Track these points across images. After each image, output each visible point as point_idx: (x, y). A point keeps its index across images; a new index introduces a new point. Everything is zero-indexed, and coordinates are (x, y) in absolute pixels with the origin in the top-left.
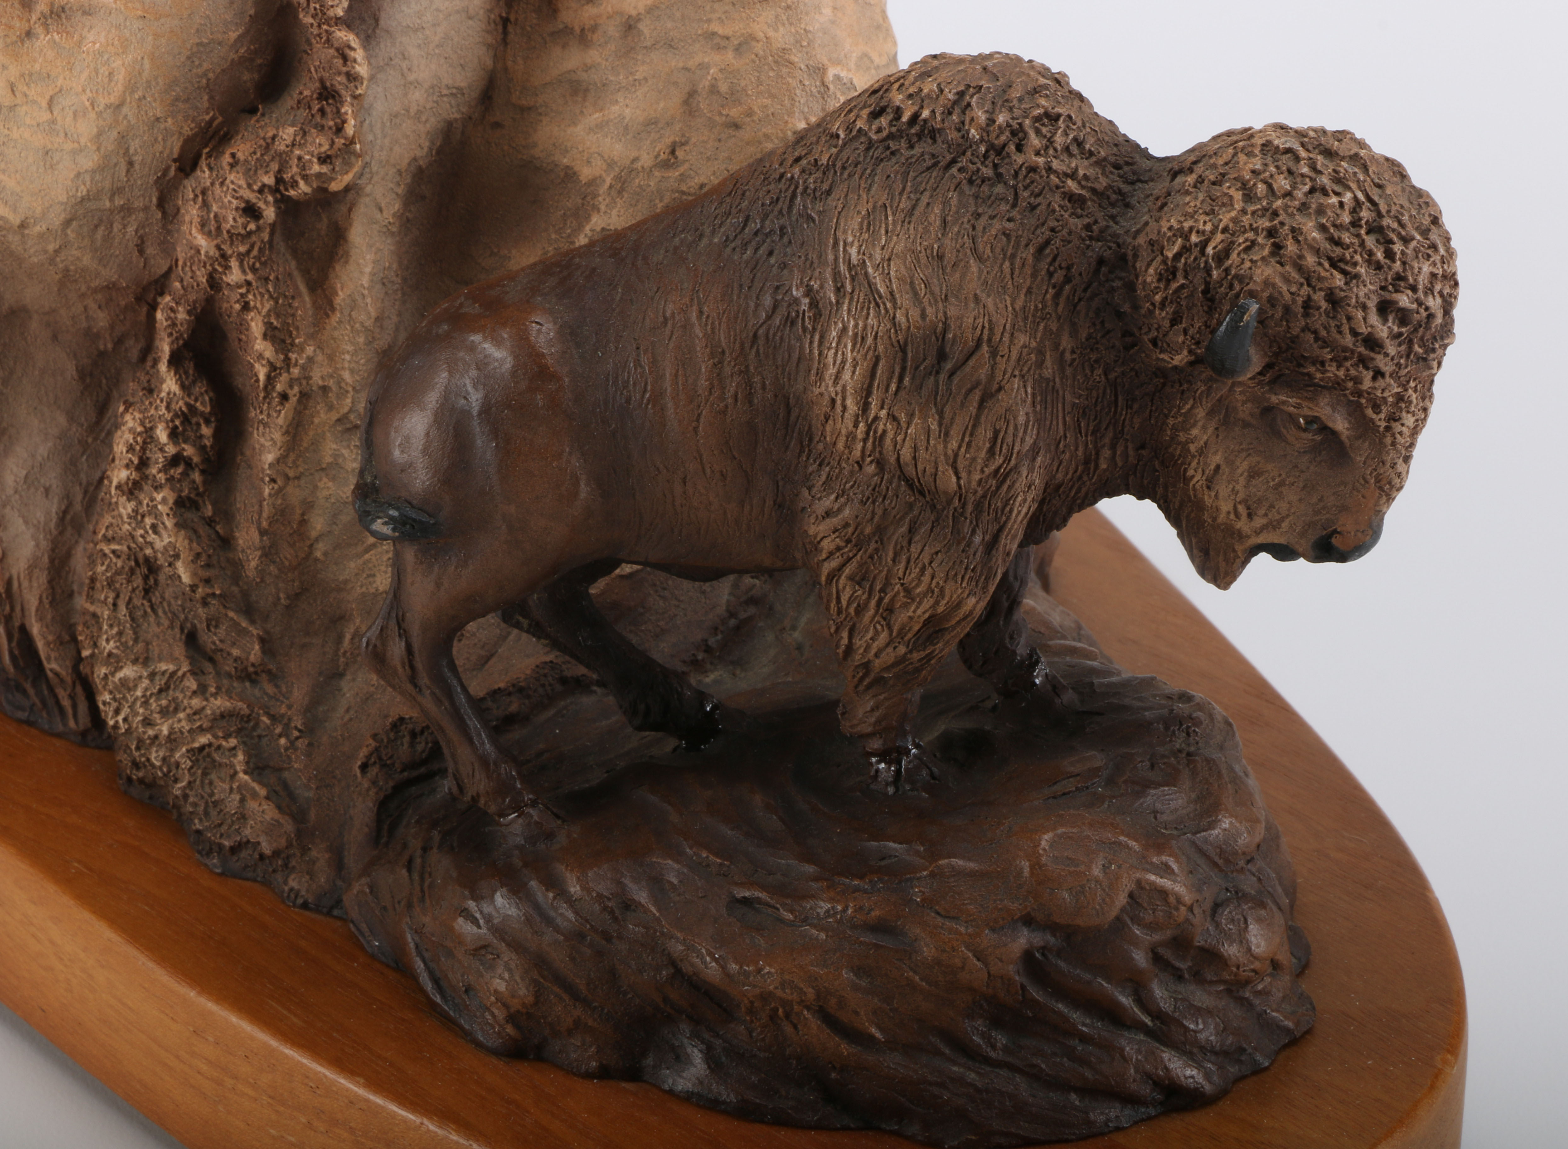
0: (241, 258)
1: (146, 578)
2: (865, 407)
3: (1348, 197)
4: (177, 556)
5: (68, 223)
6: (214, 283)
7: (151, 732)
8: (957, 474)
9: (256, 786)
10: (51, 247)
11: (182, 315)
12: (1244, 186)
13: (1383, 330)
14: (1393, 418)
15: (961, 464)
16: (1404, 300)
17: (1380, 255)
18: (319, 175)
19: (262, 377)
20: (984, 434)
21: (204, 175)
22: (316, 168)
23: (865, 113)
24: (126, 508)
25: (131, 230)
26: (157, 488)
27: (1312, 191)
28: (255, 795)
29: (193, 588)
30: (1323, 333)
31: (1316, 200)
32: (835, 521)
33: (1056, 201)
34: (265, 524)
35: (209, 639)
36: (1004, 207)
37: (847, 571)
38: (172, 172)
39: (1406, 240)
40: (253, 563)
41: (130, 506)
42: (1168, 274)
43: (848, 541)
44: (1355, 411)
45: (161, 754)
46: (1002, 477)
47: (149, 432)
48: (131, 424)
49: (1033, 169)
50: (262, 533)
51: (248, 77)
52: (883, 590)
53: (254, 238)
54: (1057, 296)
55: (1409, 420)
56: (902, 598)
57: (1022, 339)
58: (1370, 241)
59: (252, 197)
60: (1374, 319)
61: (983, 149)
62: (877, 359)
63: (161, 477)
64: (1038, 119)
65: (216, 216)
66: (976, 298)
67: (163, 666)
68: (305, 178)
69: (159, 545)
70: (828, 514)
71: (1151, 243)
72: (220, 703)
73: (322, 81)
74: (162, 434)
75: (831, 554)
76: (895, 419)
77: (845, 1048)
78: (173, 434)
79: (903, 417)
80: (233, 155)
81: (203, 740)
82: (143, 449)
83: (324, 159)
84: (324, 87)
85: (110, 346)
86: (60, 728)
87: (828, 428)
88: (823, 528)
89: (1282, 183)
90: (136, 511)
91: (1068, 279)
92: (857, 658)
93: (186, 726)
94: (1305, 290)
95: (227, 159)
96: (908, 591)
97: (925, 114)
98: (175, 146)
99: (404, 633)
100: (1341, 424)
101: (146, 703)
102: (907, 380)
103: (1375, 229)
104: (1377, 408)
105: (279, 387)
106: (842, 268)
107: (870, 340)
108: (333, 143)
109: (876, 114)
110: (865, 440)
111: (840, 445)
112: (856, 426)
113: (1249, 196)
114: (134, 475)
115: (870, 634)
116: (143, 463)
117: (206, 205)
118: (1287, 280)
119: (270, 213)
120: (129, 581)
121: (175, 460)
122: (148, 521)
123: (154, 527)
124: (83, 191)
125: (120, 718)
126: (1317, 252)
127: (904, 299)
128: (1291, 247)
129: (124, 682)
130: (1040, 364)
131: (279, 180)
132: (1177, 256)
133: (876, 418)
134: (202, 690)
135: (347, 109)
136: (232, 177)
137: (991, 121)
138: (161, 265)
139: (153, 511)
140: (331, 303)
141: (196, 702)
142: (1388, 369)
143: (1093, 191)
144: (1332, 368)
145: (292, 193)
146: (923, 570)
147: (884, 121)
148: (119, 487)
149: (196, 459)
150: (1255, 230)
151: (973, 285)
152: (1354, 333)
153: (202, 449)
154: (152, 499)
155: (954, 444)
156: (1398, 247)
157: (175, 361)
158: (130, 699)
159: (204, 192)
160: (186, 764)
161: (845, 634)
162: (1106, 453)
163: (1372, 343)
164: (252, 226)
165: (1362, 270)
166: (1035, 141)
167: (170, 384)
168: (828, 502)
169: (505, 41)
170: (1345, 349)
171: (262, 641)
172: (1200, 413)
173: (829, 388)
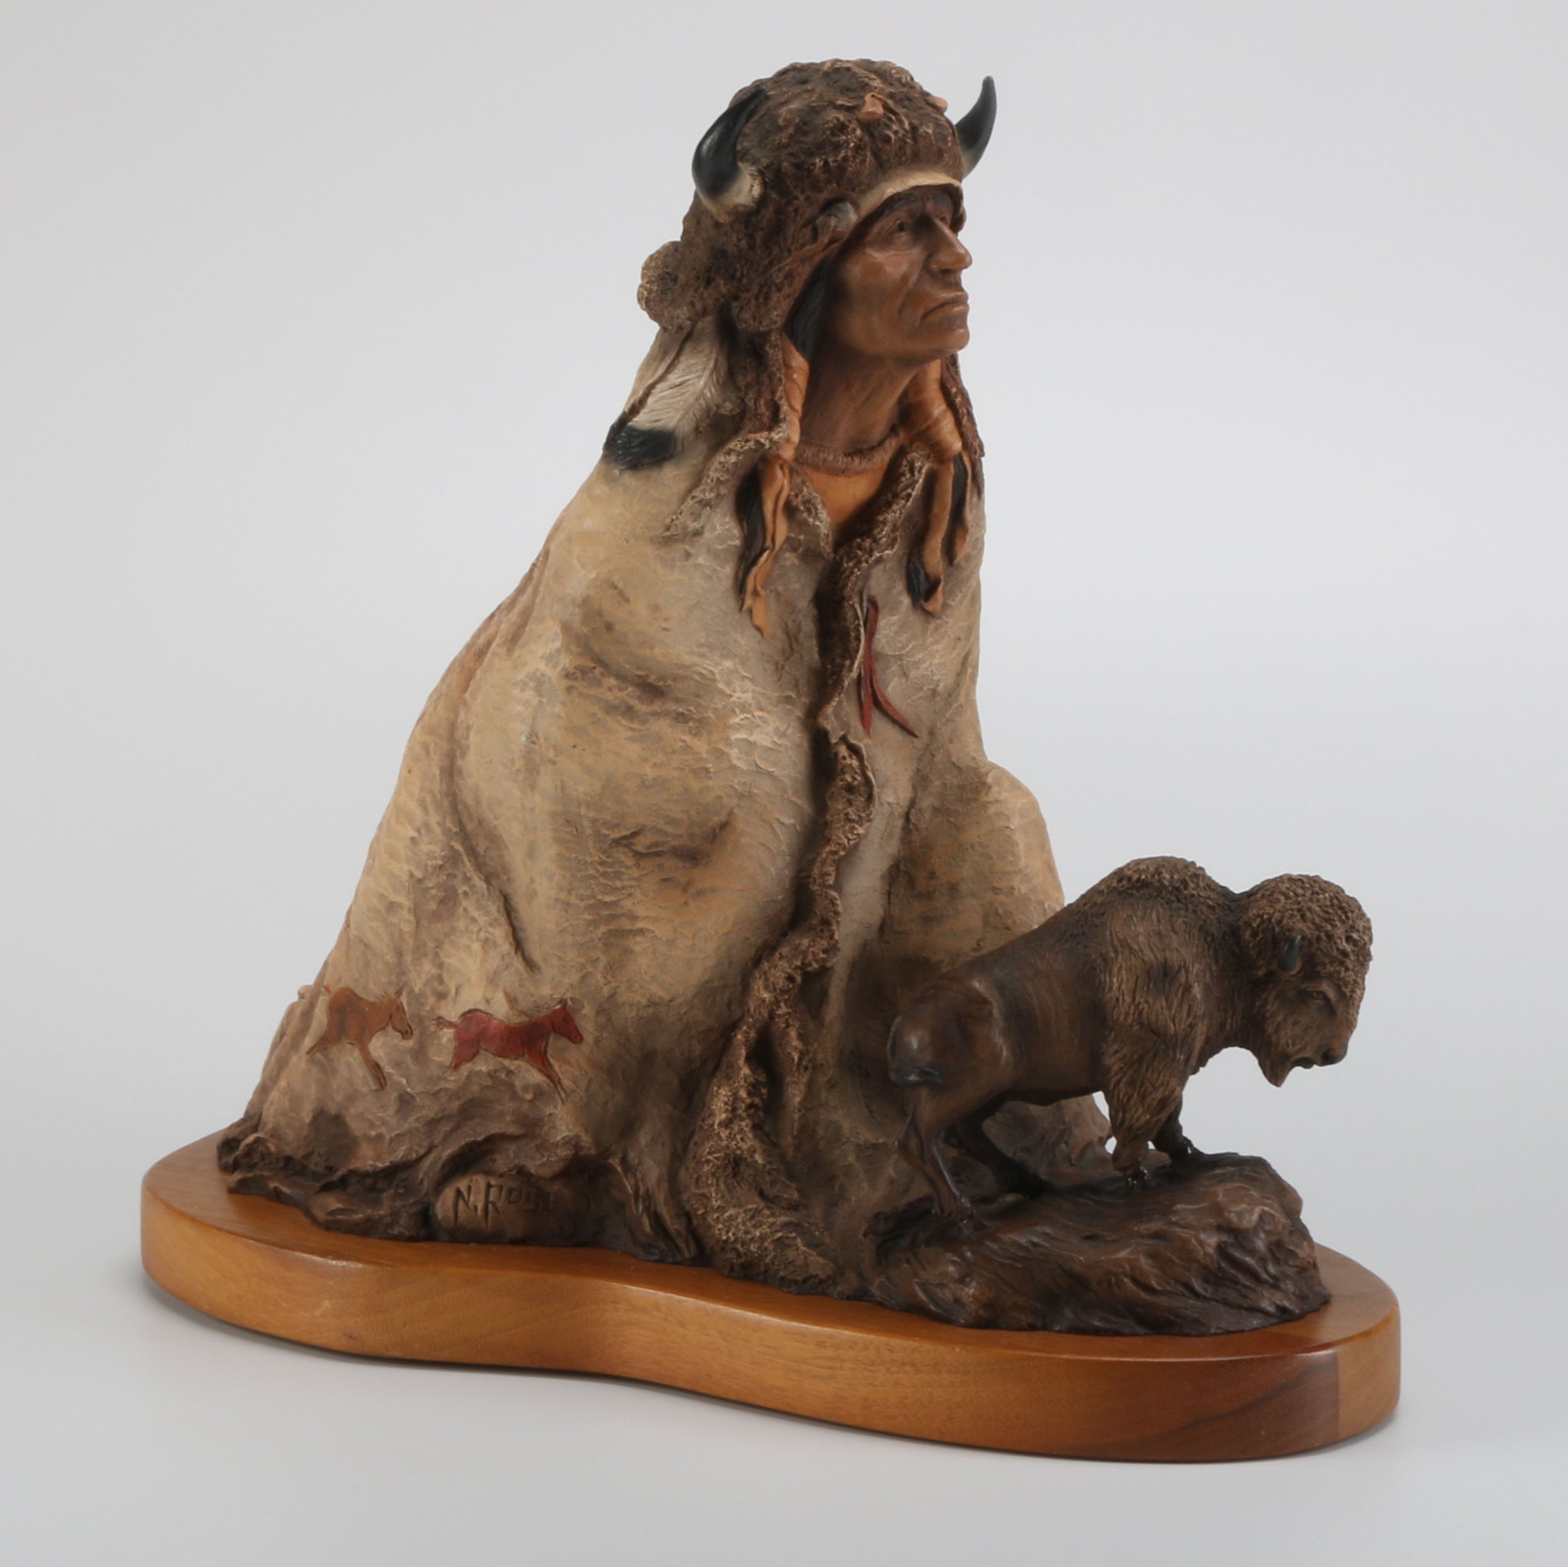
0: (786, 1001)
1: (733, 1168)
2: (1134, 999)
3: (1327, 895)
4: (755, 1151)
5: (695, 995)
6: (772, 1016)
7: (749, 1236)
8: (1174, 1025)
9: (810, 1251)
10: (682, 1011)
11: (753, 1034)
12: (1283, 894)
13: (1348, 948)
14: (1353, 991)
15: (1177, 1020)
16: (1355, 936)
17: (1344, 917)
18: (823, 959)
19: (796, 1058)
20: (1185, 1008)
21: (765, 965)
22: (822, 955)
23: (1115, 881)
24: (724, 1134)
25: (726, 997)
26: (742, 1120)
27: (1313, 893)
28: (811, 1255)
29: (764, 1166)
30: (1325, 950)
31: (1316, 896)
32: (1119, 1055)
33: (1204, 908)
34: (795, 1133)
35: (771, 1192)
36: (1182, 912)
37: (1124, 1080)
38: (750, 965)
39: (1352, 912)
40: (790, 1153)
41: (727, 1132)
42: (1255, 934)
43: (1125, 1064)
44: (1338, 988)
45: (757, 1245)
46: (1191, 1026)
47: (735, 1095)
48: (724, 1093)
49: (1193, 896)
50: (794, 1138)
51: (785, 918)
52: (1140, 1087)
53: (792, 992)
54: (1209, 948)
55: (1359, 992)
56: (1150, 1089)
57: (1197, 966)
58: (1339, 912)
59: (789, 971)
60: (1344, 944)
61: (1170, 889)
62: (1137, 978)
63: (744, 1115)
64: (1190, 876)
65: (773, 983)
66: (1177, 949)
67: (750, 1207)
68: (816, 961)
69: (745, 1146)
70: (1116, 1052)
71: (1245, 923)
72: (783, 1219)
73: (822, 916)
74: (743, 1094)
75: (1117, 1073)
76: (1147, 1002)
77: (1143, 1295)
78: (749, 1094)
79: (1151, 1001)
80: (780, 954)
81: (779, 1235)
82: (733, 1103)
83: (825, 951)
84: (823, 918)
85: (698, 1065)
86: (679, 1259)
87: (1115, 1012)
88: (1113, 1060)
89: (1300, 891)
90: (730, 1134)
91: (1213, 940)
92: (1126, 1124)
93: (768, 1231)
94: (1316, 933)
95: (777, 955)
96: (1153, 1085)
97: (1143, 877)
98: (753, 951)
99: (918, 1135)
100: (1332, 994)
101: (744, 1224)
102: (1151, 986)
103: (1341, 908)
104: (1346, 987)
105: (804, 1063)
106: (1116, 942)
107: (1133, 969)
108: (829, 944)
109: (1120, 881)
110: (1134, 1014)
111: (1122, 1018)
112: (1130, 1007)
113: (1287, 897)
114: (730, 1115)
115: (1134, 1110)
116: (734, 1110)
117: (766, 979)
118: (1309, 929)
119: (799, 979)
120: (725, 1171)
121: (750, 1106)
122: (738, 1137)
123: (742, 1139)
124: (706, 978)
125: (730, 1234)
126: (1319, 916)
127: (1147, 952)
128: (1308, 914)
129: (730, 1217)
130: (1204, 977)
131: (803, 963)
132: (1259, 926)
133: (1139, 1003)
134: (773, 1215)
135: (834, 927)
136: (781, 963)
137: (1172, 878)
138: (737, 1014)
139: (741, 1131)
140: (822, 1025)
141: (771, 1220)
142: (1351, 966)
143: (1218, 904)
144: (1328, 967)
145: (810, 969)
146: (1159, 1074)
147: (1125, 882)
148: (720, 1124)
149: (760, 1105)
150: (1292, 910)
151: (1175, 944)
152: (1338, 949)
153: (762, 1100)
154: (740, 1126)
155: (1173, 1012)
156: (1350, 915)
157: (748, 1059)
158: (735, 1224)
159: (765, 973)
160: (771, 1247)
161: (1121, 1114)
162: (1229, 1021)
163: (1345, 954)
164: (791, 986)
165: (1338, 923)
166: (1191, 885)
167: (746, 1071)
168: (1115, 1047)
169: (889, 902)
170: (1334, 957)
171: (798, 1190)
172: (1271, 998)
173: (1115, 993)
